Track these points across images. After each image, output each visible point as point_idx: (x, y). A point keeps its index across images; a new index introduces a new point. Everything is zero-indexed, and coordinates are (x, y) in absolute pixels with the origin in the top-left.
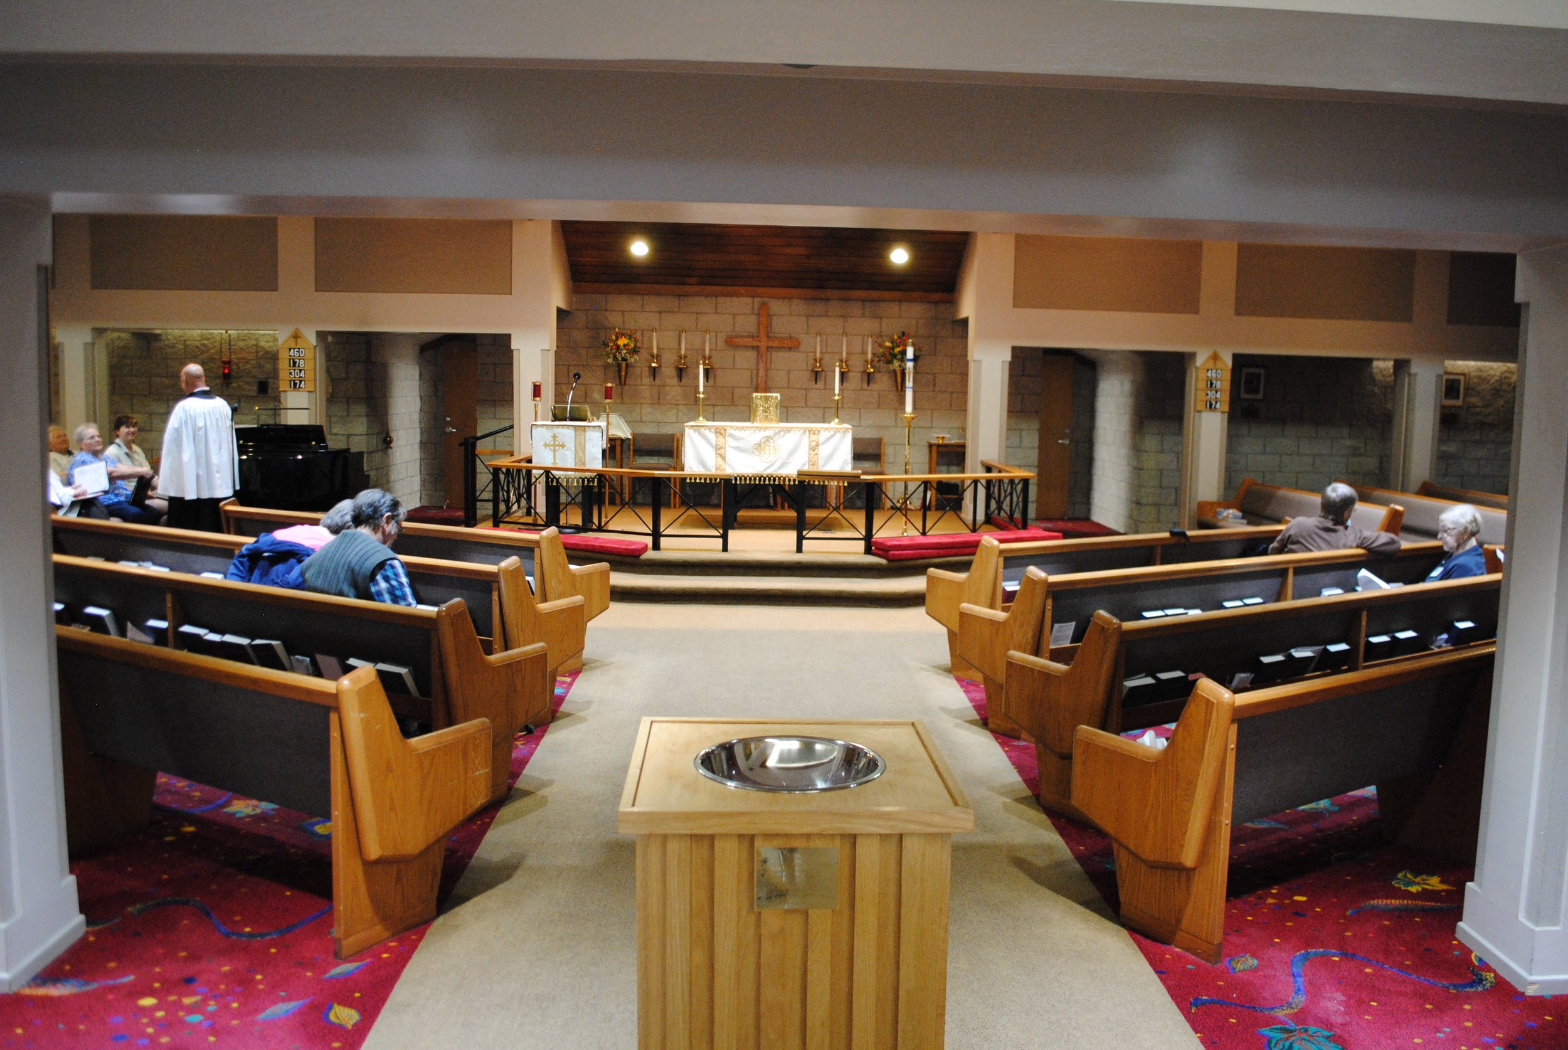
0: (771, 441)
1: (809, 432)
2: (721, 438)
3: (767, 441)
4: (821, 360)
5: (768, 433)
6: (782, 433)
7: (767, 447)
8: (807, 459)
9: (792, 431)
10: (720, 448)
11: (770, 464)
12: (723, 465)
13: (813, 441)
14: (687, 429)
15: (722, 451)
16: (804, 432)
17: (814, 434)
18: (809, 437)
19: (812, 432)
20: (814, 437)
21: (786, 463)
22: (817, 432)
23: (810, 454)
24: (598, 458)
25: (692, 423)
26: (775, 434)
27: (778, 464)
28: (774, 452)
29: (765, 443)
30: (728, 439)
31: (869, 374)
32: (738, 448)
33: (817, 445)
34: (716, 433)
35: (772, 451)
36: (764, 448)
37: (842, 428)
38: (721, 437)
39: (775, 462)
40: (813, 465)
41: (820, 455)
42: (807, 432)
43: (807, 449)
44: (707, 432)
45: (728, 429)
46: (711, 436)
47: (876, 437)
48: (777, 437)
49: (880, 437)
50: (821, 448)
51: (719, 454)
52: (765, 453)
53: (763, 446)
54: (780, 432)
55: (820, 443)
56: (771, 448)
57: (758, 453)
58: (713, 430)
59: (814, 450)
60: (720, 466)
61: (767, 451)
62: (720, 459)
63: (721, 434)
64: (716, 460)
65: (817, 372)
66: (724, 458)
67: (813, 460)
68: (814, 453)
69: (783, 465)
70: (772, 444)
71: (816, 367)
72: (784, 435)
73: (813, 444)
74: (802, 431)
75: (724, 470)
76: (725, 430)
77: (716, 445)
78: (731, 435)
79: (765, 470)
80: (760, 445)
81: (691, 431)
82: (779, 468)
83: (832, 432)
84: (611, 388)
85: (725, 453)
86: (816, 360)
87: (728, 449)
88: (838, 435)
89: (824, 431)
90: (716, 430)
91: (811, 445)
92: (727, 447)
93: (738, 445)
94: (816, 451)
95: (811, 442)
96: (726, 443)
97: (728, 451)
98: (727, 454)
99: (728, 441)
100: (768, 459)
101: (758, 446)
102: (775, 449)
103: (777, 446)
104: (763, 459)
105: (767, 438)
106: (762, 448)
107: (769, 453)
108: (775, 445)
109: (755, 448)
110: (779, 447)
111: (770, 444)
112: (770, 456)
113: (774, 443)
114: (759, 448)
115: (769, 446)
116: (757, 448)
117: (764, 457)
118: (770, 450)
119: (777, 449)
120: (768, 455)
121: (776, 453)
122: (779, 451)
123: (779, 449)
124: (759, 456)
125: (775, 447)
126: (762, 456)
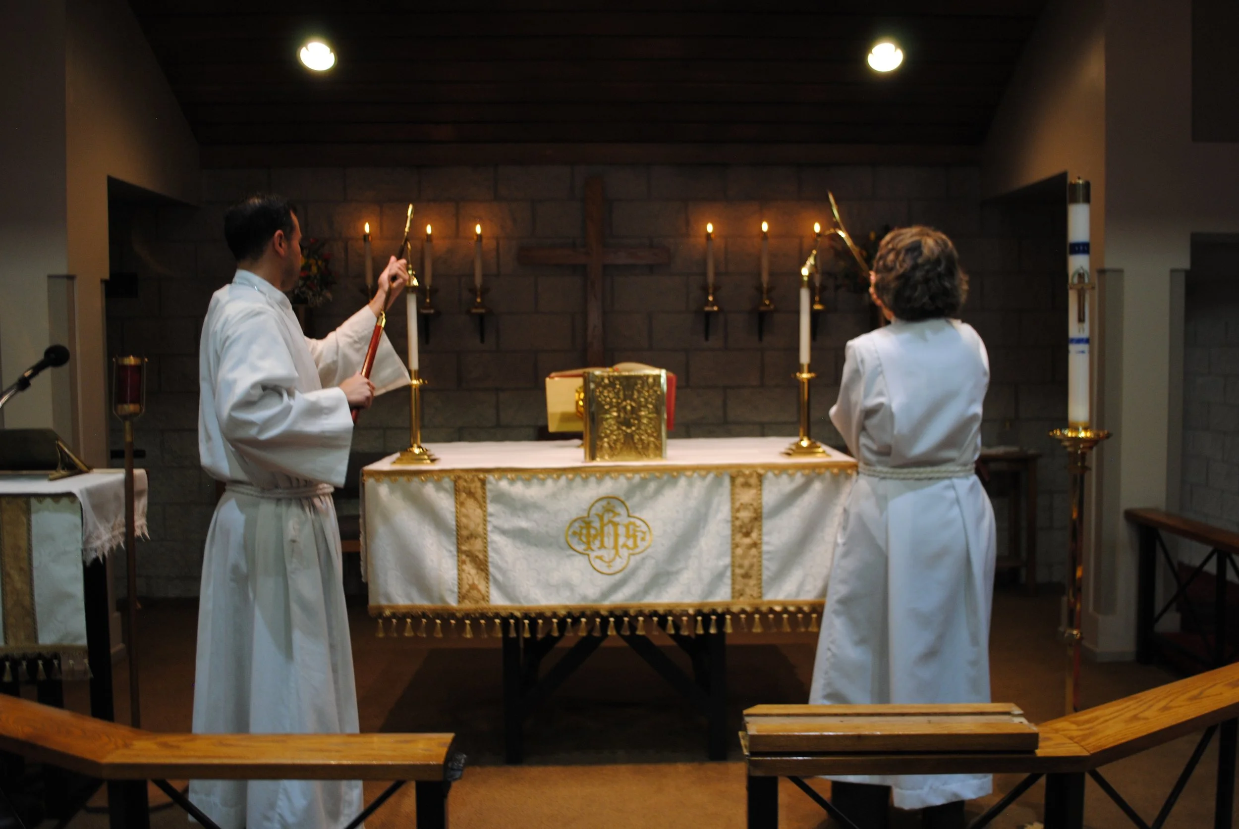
0: (622, 511)
1: (733, 479)
2: (472, 508)
3: (609, 510)
4: (716, 289)
5: (608, 487)
6: (652, 486)
7: (609, 529)
8: (727, 560)
9: (683, 482)
10: (472, 536)
11: (618, 577)
12: (482, 587)
13: (744, 506)
14: (369, 482)
15: (477, 545)
16: (718, 479)
17: (747, 485)
18: (733, 494)
19: (740, 480)
20: (747, 496)
21: (668, 574)
22: (753, 481)
23: (735, 546)
24: (70, 596)
25: (384, 465)
26: (631, 491)
27: (643, 576)
28: (630, 543)
29: (601, 518)
30: (491, 508)
32: (519, 535)
33: (758, 517)
34: (457, 491)
35: (621, 541)
36: (601, 534)
37: (828, 466)
38: (471, 504)
39: (634, 572)
40: (746, 576)
41: (765, 548)
42: (727, 481)
43: (727, 530)
44: (429, 490)
45: (491, 478)
46: (445, 503)
48: (637, 498)
50: (767, 525)
51: (465, 552)
52: (602, 546)
53: (597, 524)
54: (644, 483)
55: (765, 510)
56: (621, 530)
57: (581, 548)
58: (447, 483)
59: (747, 534)
60: (473, 587)
61: (609, 541)
62: (469, 568)
63: (471, 494)
64: (460, 571)
65: (708, 314)
66: (482, 565)
67: (746, 563)
68: (747, 541)
69: (660, 578)
70: (622, 519)
71: (707, 303)
72: (658, 492)
73: (745, 515)
74: (711, 477)
75: (485, 598)
76: (483, 482)
77: (458, 526)
78: (501, 498)
79: (605, 595)
80: (586, 523)
81: (383, 490)
82: (647, 589)
83: (799, 479)
84: (137, 368)
85: (485, 552)
86: (705, 290)
87: (495, 538)
88: (817, 486)
89: (775, 475)
90: (455, 482)
91: (737, 518)
92: (492, 531)
93: (523, 524)
94: (754, 535)
95: (738, 510)
96: (489, 519)
97: (493, 542)
98: (491, 554)
99: (491, 515)
100: (611, 564)
101: (583, 525)
102: (631, 532)
103: (638, 523)
104: (598, 564)
105: (609, 503)
106: (593, 532)
107: (615, 547)
108: (632, 520)
109: (575, 533)
110: (644, 528)
111: (617, 519)
112: (617, 553)
113: (629, 516)
114: (584, 531)
115: (616, 525)
116: (578, 530)
117: (600, 558)
118: (616, 536)
119: (639, 534)
120: (613, 552)
121: (636, 546)
122: (643, 539)
123: (644, 533)
124: (588, 555)
125: (631, 527)
126: (593, 555)
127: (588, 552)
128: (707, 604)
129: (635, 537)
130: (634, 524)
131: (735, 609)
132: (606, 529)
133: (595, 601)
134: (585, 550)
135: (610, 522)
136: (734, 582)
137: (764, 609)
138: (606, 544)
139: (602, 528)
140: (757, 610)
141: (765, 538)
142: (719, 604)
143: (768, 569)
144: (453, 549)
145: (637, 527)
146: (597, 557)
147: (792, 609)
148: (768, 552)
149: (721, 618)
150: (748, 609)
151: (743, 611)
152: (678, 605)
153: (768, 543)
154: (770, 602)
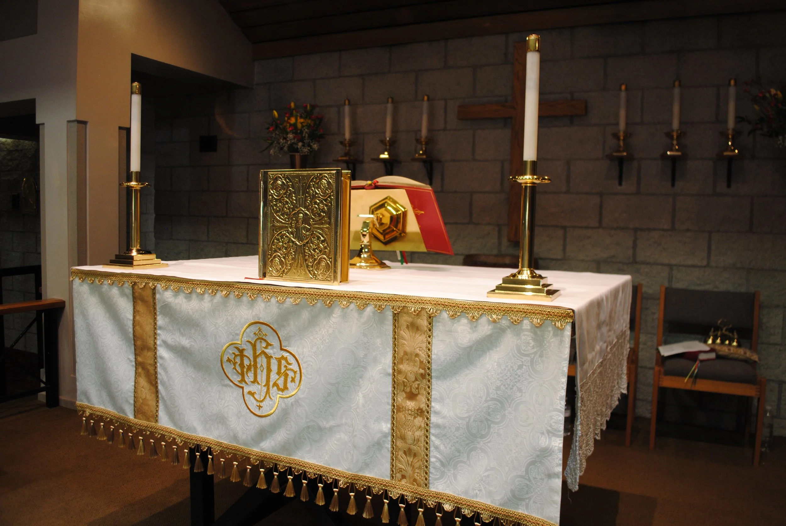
0: (274, 341)
1: (396, 317)
2: (145, 317)
3: (261, 338)
5: (261, 309)
6: (305, 315)
7: (262, 361)
8: (387, 426)
9: (337, 312)
10: (145, 348)
11: (268, 421)
12: (152, 404)
13: (410, 357)
14: (76, 281)
16: (378, 314)
17: (414, 327)
18: (396, 336)
19: (405, 320)
20: (413, 343)
22: (423, 322)
23: (396, 409)
26: (284, 318)
29: (254, 346)
30: (162, 321)
31: (731, 160)
33: (425, 375)
34: (134, 298)
35: (273, 378)
36: (254, 365)
38: (144, 313)
40: (410, 452)
41: (434, 419)
42: (389, 319)
43: (386, 386)
44: (115, 293)
45: (160, 286)
46: (127, 312)
47: (743, 289)
48: (291, 327)
49: (752, 290)
50: (438, 387)
51: (140, 364)
52: (255, 381)
54: (297, 309)
55: (436, 366)
56: (274, 365)
57: (236, 378)
58: (128, 288)
59: (412, 396)
60: (146, 402)
62: (143, 381)
66: (153, 381)
67: (410, 435)
68: (411, 405)
70: (275, 351)
72: (313, 322)
73: (410, 369)
74: (372, 306)
75: (155, 418)
76: (154, 290)
77: (135, 334)
78: (168, 310)
80: (239, 350)
82: (296, 442)
83: (485, 326)
87: (162, 352)
89: (453, 317)
90: (133, 287)
91: (400, 372)
92: (160, 346)
93: (185, 342)
94: (422, 399)
95: (401, 361)
96: (159, 332)
97: (162, 358)
98: (159, 370)
99: (160, 328)
100: (262, 404)
101: (237, 353)
102: (283, 369)
103: (291, 359)
104: (250, 400)
105: (260, 330)
106: (246, 362)
107: (267, 384)
108: (286, 354)
109: (229, 360)
110: (295, 367)
111: (269, 351)
112: (268, 392)
113: (282, 349)
114: (238, 360)
115: (269, 358)
116: (232, 358)
117: (251, 394)
118: (269, 370)
119: (291, 374)
120: (265, 389)
121: (286, 388)
122: (293, 380)
123: (295, 372)
124: (242, 388)
125: (283, 362)
126: (246, 390)
127: (243, 385)
128: (360, 478)
129: (286, 375)
130: (286, 359)
131: (394, 494)
132: (259, 360)
133: (245, 444)
134: (239, 381)
135: (263, 353)
136: (394, 458)
137: (431, 503)
138: (259, 379)
139: (255, 357)
140: (421, 503)
141: (435, 406)
142: (376, 482)
143: (437, 448)
144: (132, 357)
145: (290, 364)
146: (250, 393)
147: (466, 512)
148: (438, 426)
149: (378, 500)
150: (409, 497)
151: (402, 498)
152: (330, 471)
153: (436, 413)
154: (437, 495)
